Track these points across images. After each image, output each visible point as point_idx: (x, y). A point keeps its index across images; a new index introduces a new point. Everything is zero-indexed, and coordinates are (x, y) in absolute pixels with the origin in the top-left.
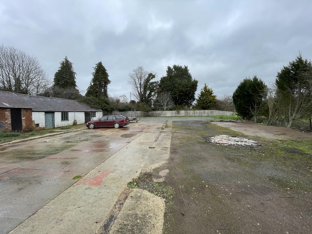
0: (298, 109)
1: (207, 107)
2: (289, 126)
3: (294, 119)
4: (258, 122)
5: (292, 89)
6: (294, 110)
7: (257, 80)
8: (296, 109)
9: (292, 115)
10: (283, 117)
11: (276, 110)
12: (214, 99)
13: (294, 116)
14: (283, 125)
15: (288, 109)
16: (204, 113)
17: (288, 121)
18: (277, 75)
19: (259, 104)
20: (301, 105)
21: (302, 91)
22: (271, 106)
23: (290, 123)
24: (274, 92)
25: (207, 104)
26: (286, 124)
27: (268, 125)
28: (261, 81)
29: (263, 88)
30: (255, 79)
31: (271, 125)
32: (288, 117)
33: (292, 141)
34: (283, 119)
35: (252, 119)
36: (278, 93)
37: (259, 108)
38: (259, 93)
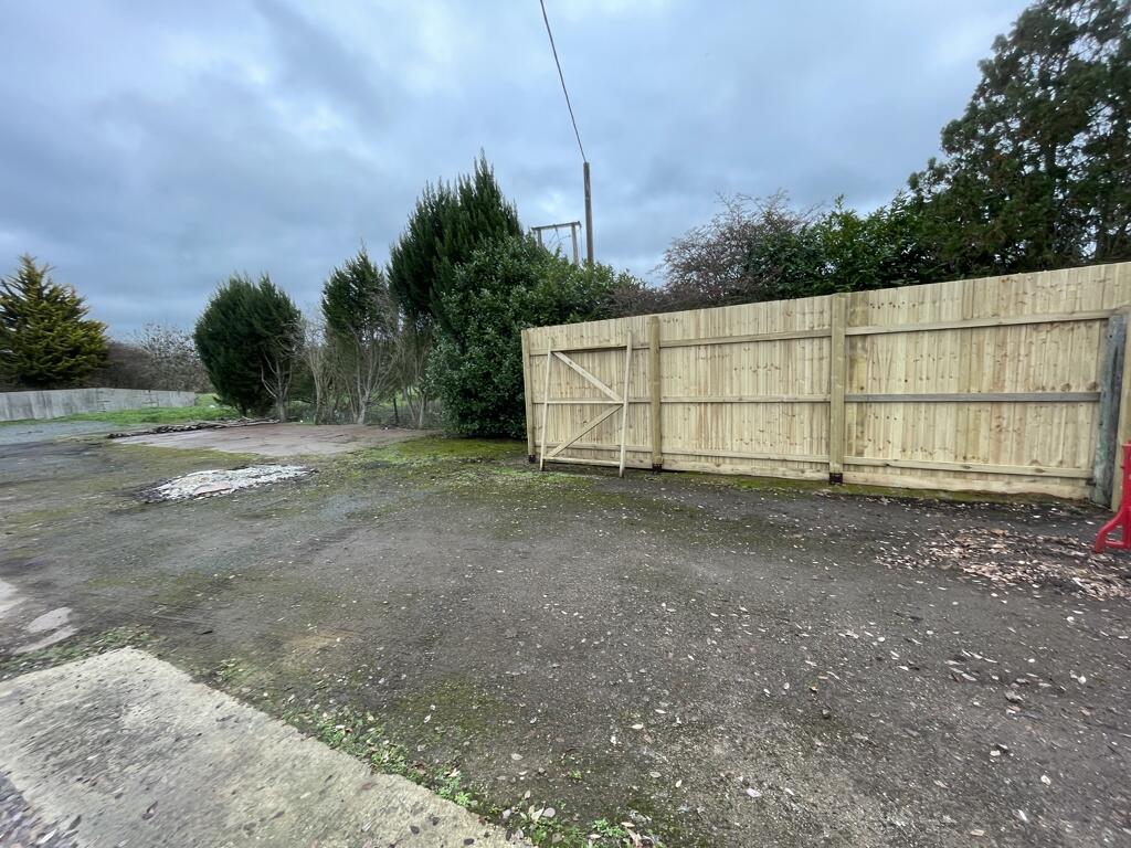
0: (374, 378)
1: (59, 373)
2: (361, 419)
3: (368, 403)
4: (289, 420)
5: (357, 328)
6: (366, 380)
7: (274, 290)
8: (369, 378)
9: (363, 393)
10: (347, 400)
11: (331, 383)
12: (92, 340)
13: (367, 395)
14: (349, 420)
15: (356, 379)
16: (47, 404)
17: (358, 409)
18: (323, 287)
19: (286, 365)
20: (377, 368)
21: (375, 336)
22: (317, 371)
23: (363, 411)
24: (321, 334)
25: (59, 360)
26: (355, 416)
27: (317, 424)
28: (284, 296)
29: (292, 316)
30: (268, 288)
31: (325, 422)
32: (357, 399)
33: (371, 449)
34: (348, 406)
35: (272, 411)
36: (329, 335)
37: (287, 376)
38: (282, 333)
